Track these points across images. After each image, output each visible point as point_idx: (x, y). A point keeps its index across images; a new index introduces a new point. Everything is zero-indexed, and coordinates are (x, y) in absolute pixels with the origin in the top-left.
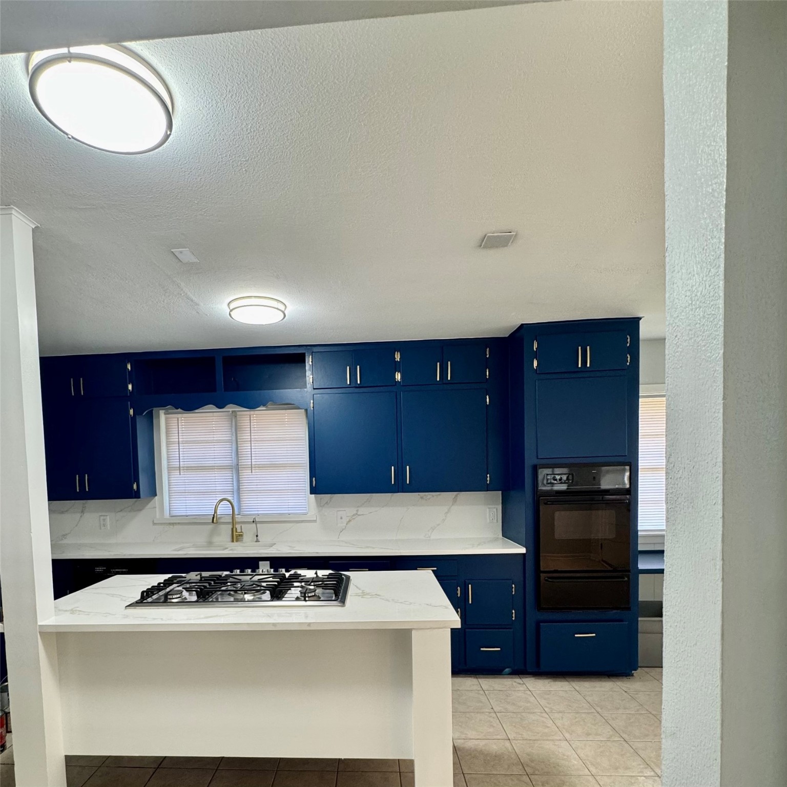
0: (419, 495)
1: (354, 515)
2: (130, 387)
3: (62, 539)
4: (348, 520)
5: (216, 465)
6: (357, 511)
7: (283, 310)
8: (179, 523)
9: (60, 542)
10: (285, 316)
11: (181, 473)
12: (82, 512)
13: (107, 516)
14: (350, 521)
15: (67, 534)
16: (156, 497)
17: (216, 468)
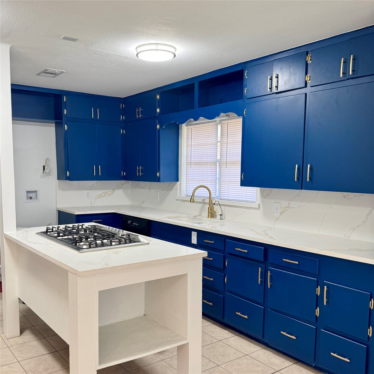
0: (342, 194)
1: (286, 207)
2: (158, 110)
3: (142, 204)
4: (281, 211)
5: (209, 161)
6: (289, 204)
7: (174, 52)
8: (187, 201)
9: (142, 205)
10: (175, 56)
11: (192, 167)
12: (150, 189)
13: (158, 192)
14: (283, 212)
15: (144, 201)
16: (178, 182)
17: (208, 163)
